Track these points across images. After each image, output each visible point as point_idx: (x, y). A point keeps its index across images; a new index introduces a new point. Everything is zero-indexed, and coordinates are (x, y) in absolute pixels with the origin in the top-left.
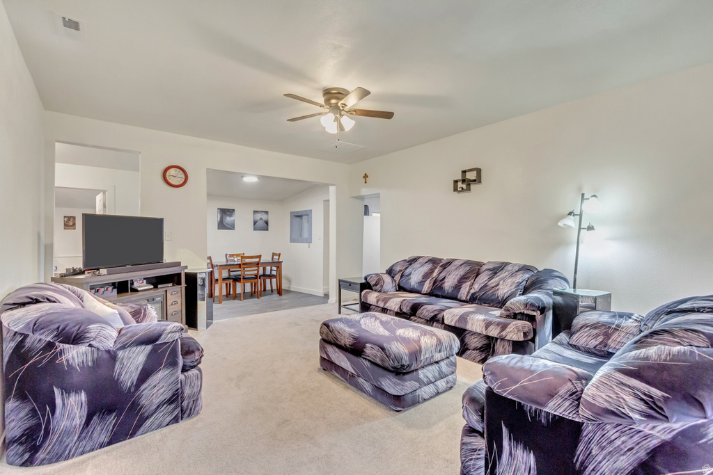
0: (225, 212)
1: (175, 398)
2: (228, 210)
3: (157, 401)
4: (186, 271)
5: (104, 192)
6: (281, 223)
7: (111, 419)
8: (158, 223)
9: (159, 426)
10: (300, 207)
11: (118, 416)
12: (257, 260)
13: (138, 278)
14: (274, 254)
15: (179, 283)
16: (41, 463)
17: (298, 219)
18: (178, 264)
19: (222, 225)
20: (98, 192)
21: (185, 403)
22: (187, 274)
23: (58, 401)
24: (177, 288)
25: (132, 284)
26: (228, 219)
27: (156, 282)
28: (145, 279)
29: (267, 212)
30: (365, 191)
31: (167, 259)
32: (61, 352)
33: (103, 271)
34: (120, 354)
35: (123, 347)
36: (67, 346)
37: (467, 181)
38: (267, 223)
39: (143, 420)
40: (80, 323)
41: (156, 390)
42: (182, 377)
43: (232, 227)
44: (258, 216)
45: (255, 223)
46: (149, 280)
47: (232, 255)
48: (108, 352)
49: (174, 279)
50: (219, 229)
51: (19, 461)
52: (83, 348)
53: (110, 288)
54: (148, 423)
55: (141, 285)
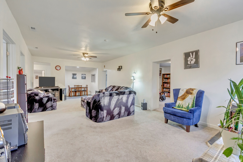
0: (74, 75)
1: (52, 106)
2: (75, 74)
3: (49, 106)
4: (60, 88)
5: (44, 71)
6: (89, 77)
7: (42, 108)
8: (54, 78)
9: (49, 110)
10: (93, 73)
11: (43, 107)
12: (81, 86)
13: (50, 89)
14: (86, 85)
15: (58, 91)
16: (32, 113)
17: (93, 76)
18: (58, 87)
19: (73, 78)
20: (43, 70)
21: (53, 107)
22: (60, 89)
23: (35, 104)
24: (58, 92)
25: (48, 90)
26: (75, 76)
27: (53, 90)
28: (51, 89)
29: (85, 74)
30: (105, 70)
31: (56, 85)
32: (35, 97)
33: (42, 87)
34: (43, 98)
35: (44, 97)
36: (36, 96)
37: (120, 69)
38: (85, 77)
39: (47, 109)
40: (38, 93)
41: (49, 104)
42: (53, 103)
43: (76, 78)
44: (83, 75)
45: (82, 77)
46: (52, 90)
47: (76, 86)
48: (41, 98)
49: (57, 90)
50: (72, 79)
51: (30, 112)
52: (38, 97)
53: (44, 91)
54: (48, 109)
55: (50, 91)
